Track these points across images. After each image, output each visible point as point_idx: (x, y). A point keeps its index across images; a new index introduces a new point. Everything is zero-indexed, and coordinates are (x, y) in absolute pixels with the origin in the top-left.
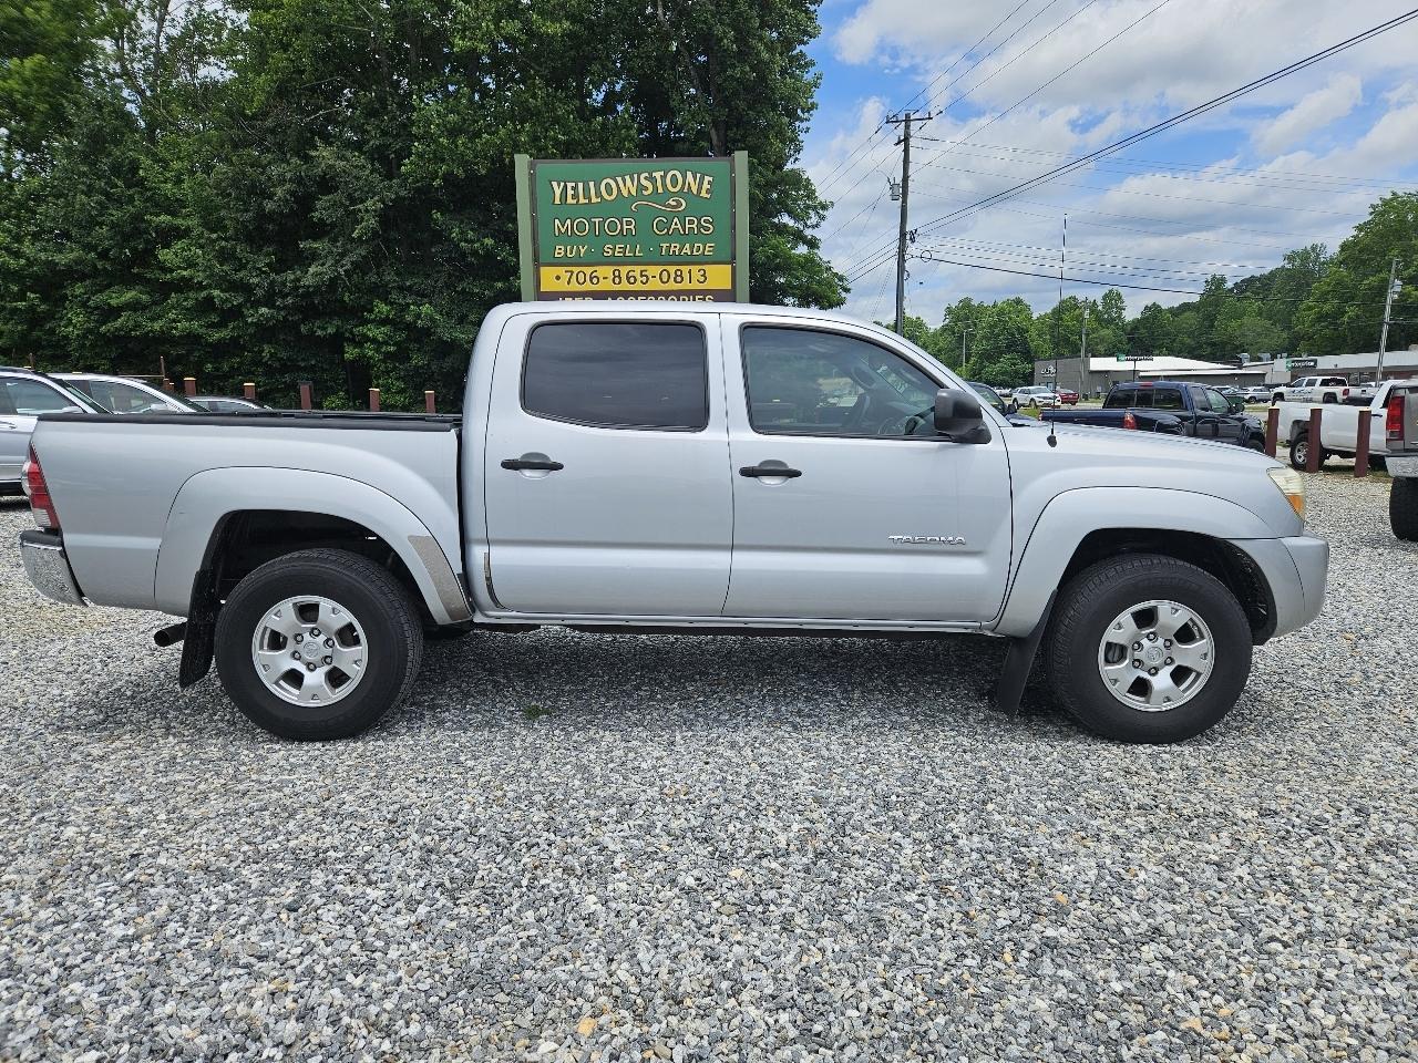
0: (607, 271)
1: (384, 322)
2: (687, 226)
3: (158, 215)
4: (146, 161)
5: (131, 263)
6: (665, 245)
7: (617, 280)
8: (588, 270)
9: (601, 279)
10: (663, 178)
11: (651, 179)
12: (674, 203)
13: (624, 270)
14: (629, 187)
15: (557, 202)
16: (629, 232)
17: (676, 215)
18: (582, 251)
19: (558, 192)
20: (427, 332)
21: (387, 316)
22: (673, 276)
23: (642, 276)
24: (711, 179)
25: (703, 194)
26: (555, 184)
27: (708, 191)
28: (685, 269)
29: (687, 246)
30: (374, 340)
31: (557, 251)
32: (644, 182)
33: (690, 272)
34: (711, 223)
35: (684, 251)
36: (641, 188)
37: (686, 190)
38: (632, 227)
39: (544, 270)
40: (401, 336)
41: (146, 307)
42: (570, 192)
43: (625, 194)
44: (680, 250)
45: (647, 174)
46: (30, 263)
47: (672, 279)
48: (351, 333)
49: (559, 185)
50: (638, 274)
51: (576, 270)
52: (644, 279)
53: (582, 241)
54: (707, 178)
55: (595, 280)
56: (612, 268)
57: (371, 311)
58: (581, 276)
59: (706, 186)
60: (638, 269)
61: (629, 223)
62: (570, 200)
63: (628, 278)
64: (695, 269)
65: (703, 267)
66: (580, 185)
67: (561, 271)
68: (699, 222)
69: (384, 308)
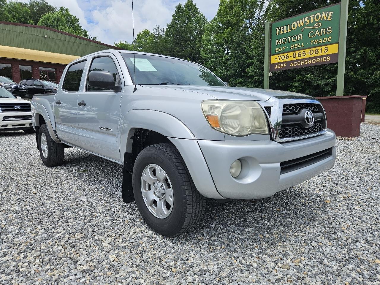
0: (292, 54)
1: (299, 81)
2: (321, 32)
3: (248, 60)
4: (246, 47)
5: (241, 73)
6: (312, 41)
7: (295, 56)
8: (285, 55)
9: (290, 57)
10: (314, 17)
11: (309, 19)
12: (317, 25)
13: (297, 52)
14: (301, 23)
15: (278, 34)
16: (300, 39)
17: (317, 29)
18: (284, 49)
19: (278, 31)
20: (309, 83)
21: (300, 79)
22: (315, 51)
23: (303, 53)
24: (332, 13)
25: (329, 19)
26: (277, 29)
27: (330, 18)
28: (319, 48)
29: (321, 39)
30: (295, 87)
31: (276, 50)
32: (306, 20)
33: (321, 49)
34: (331, 29)
35: (320, 42)
36: (305, 22)
37: (322, 19)
38: (301, 37)
39: (272, 57)
40: (303, 85)
41: (243, 83)
42: (282, 30)
43: (299, 26)
44: (318, 42)
45: (308, 17)
46: (224, 75)
47: (314, 52)
48: (290, 85)
49: (278, 29)
50: (302, 53)
51: (281, 55)
52: (304, 54)
53: (284, 45)
54: (330, 13)
55: (287, 58)
56: (293, 53)
57: (296, 78)
58: (283, 57)
59: (330, 15)
60: (302, 51)
61: (300, 36)
62: (281, 33)
63: (298, 55)
64: (323, 47)
65: (326, 46)
66: (285, 27)
67: (277, 56)
68: (326, 30)
69: (299, 77)
